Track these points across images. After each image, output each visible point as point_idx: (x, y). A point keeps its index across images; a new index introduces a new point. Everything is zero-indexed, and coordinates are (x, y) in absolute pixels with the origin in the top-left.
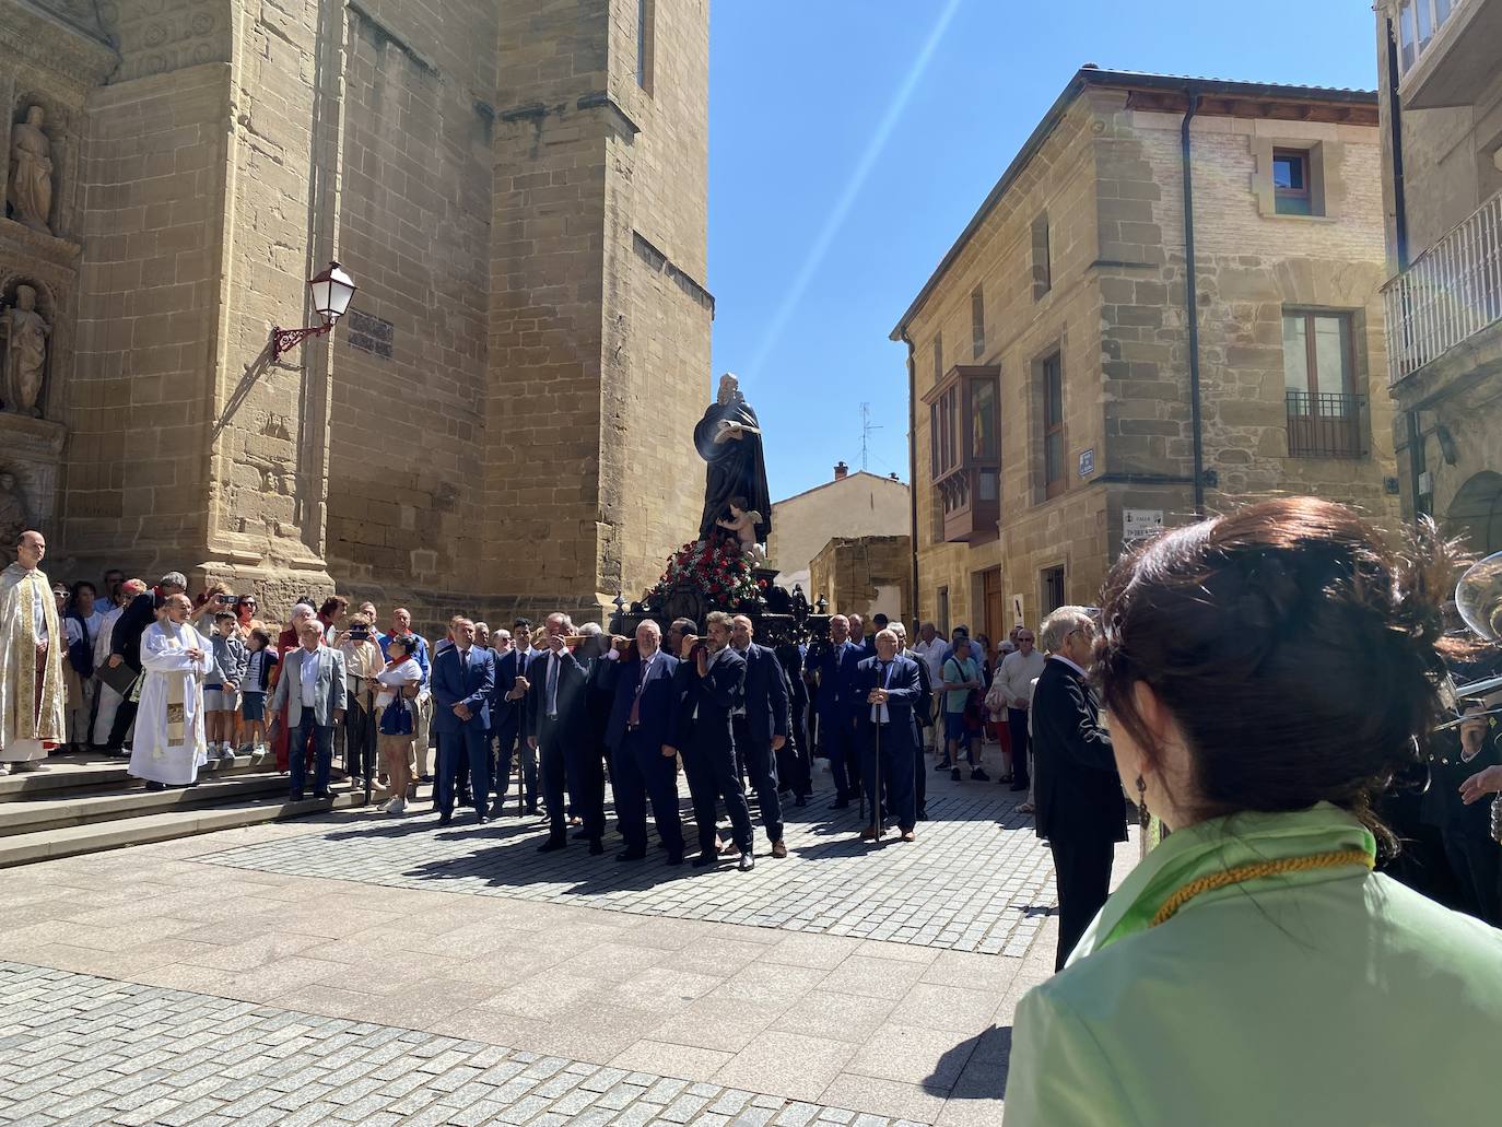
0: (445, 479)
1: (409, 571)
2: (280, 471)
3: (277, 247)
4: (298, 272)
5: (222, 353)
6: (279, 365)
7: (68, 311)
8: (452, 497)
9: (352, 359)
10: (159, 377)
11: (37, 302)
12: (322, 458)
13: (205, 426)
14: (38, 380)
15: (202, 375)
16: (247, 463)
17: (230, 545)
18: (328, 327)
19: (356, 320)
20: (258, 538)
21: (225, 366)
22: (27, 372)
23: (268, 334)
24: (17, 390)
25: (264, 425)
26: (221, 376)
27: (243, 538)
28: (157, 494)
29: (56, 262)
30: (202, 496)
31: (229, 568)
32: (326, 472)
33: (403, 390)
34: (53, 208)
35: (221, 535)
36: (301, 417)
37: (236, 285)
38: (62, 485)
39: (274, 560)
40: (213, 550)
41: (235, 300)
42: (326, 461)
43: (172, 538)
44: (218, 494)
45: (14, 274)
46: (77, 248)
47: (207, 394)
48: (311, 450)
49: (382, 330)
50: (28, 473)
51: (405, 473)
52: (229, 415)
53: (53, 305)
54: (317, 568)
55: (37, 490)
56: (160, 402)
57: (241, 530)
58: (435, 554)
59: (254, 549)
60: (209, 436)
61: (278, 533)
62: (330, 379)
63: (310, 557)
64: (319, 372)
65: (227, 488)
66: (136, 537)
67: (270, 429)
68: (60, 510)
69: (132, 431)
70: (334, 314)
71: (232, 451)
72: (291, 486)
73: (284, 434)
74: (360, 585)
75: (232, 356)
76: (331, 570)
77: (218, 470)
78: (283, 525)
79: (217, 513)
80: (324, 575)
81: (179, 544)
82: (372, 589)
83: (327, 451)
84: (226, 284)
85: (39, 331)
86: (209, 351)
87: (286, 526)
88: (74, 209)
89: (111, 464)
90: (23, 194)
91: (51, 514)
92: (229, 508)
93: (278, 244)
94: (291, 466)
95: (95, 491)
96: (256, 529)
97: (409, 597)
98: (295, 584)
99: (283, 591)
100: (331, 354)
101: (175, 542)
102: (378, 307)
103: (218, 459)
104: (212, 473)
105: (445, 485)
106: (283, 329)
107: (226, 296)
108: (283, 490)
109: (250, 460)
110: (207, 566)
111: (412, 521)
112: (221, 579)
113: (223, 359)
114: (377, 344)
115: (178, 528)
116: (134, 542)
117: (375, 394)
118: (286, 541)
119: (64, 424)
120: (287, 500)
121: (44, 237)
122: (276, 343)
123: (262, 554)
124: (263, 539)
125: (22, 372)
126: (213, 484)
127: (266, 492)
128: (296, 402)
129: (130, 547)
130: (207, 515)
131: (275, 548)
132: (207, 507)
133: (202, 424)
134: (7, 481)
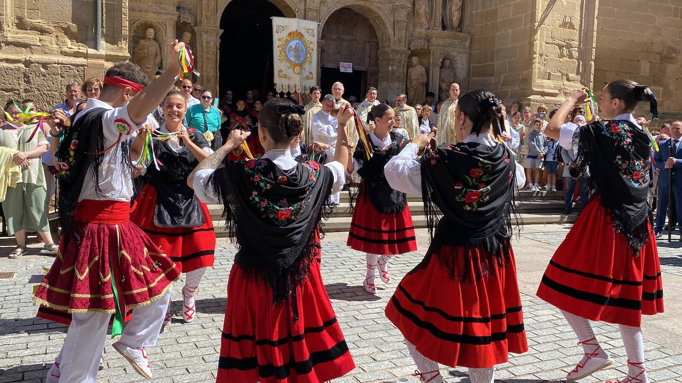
0: (669, 44)
2: (569, 46)
8: (673, 55)
10: (510, 4)
12: (593, 37)
13: (531, 27)
14: (459, 14)
15: (530, 1)
16: (552, 43)
17: (543, 87)
20: (557, 83)
22: (455, 11)
24: (451, 20)
25: (561, 22)
27: (549, 83)
28: (509, 64)
30: (530, 62)
31: (542, 98)
32: (594, 45)
35: (538, 82)
36: (581, 16)
38: (469, 62)
39: (566, 94)
40: (535, 89)
42: (595, 39)
43: (516, 84)
44: (537, 61)
47: (532, 10)
48: (586, 34)
50: (456, 58)
51: (645, 42)
52: (543, 20)
55: (459, 66)
56: (511, 17)
57: (549, 79)
58: (661, 89)
59: (555, 88)
60: (533, 32)
61: (568, 80)
65: (542, 57)
66: (500, 84)
67: (564, 25)
68: (468, 75)
69: (499, 33)
71: (545, 38)
72: (575, 54)
73: (572, 26)
77: (537, 49)
78: (571, 75)
79: (537, 70)
81: (519, 87)
83: (595, 33)
89: (490, 50)
91: (465, 76)
92: (543, 68)
94: (575, 43)
95: (483, 64)
96: (557, 78)
101: (517, 86)
103: (537, 43)
104: (534, 50)
105: (669, 48)
108: (571, 56)
109: (553, 42)
110: (532, 97)
111: (647, 71)
112: (538, 103)
115: (519, 80)
116: (499, 87)
118: (572, 83)
119: (469, 33)
120: (573, 61)
123: (559, 91)
124: (560, 83)
125: (453, 11)
126: (535, 56)
127: (562, 58)
128: (578, 9)
129: (497, 90)
130: (532, 72)
131: (567, 88)
132: (532, 68)
133: (530, 25)
134: (447, 63)
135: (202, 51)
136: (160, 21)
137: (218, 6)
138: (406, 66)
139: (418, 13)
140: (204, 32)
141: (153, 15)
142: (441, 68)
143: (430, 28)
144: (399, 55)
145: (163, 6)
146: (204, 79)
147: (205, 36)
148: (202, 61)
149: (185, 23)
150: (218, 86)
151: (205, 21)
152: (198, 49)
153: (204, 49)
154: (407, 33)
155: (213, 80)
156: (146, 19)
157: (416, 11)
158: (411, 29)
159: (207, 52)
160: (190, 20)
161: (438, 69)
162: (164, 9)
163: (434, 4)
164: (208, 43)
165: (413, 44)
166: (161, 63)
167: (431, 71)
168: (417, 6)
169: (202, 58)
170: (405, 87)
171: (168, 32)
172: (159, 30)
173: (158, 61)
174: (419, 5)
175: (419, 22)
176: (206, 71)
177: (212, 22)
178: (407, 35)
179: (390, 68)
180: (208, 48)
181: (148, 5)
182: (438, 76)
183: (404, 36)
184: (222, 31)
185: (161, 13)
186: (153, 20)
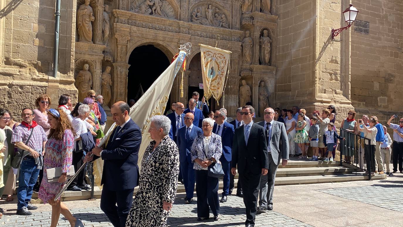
0: (389, 72)
1: (378, 104)
2: (336, 74)
3: (332, 4)
4: (339, 11)
5: (317, 39)
6: (334, 41)
7: (275, 35)
8: (392, 78)
9: (356, 36)
10: (300, 49)
11: (268, 34)
12: (349, 68)
13: (313, 62)
14: (269, 55)
15: (312, 47)
16: (326, 72)
17: (322, 98)
18: (349, 26)
19: (357, 23)
20: (329, 95)
21: (318, 43)
22: (267, 53)
23: (330, 31)
24: (264, 59)
25: (330, 60)
26: (317, 46)
27: (325, 95)
28: (300, 84)
29: (272, 22)
30: (313, 83)
31: (322, 104)
32: (350, 73)
33: (373, 44)
34: (271, 7)
35: (319, 95)
36: (342, 56)
37: (320, 18)
38: (276, 83)
39: (335, 102)
40: (317, 99)
41: (320, 23)
43: (305, 96)
44: (318, 82)
45: (262, 28)
46: (277, 16)
47: (313, 53)
48: (345, 66)
49: (366, 25)
50: (267, 81)
51: (375, 71)
52: (320, 58)
53: (272, 34)
54: (348, 104)
55: (270, 85)
56: (300, 57)
57: (325, 93)
58: (386, 98)
59: (329, 98)
60: (314, 65)
61: (336, 93)
62: (350, 43)
63: (346, 100)
64: (347, 41)
65: (320, 80)
66: (295, 96)
67: (332, 61)
68: (275, 90)
69: (293, 66)
70: (351, 21)
71: (321, 69)
72: (339, 78)
73: (336, 62)
74: (361, 109)
75: (320, 40)
76: (352, 104)
77: (317, 75)
78: (337, 91)
79: (318, 88)
80: (351, 105)
81: (307, 98)
82: (365, 110)
83: (350, 66)
84: (318, 19)
85: (269, 42)
86: (314, 40)
87: (338, 91)
88: (276, 6)
89: (288, 76)
90: (264, 5)
91: (273, 91)
92: (321, 86)
93: (332, 3)
94: (339, 72)
95: (284, 84)
96: (329, 92)
97: (378, 113)
98: (342, 109)
99: (338, 111)
100: (350, 35)
101: (306, 97)
102: (364, 17)
103: (317, 72)
104: (316, 76)
105: (389, 74)
106: (335, 29)
107: (318, 22)
108: (336, 79)
110: (316, 104)
111: (378, 87)
112: (320, 108)
113: (318, 41)
114: (364, 30)
115: (307, 93)
116: (295, 98)
117: (364, 46)
118: (338, 95)
119: (275, 66)
120: (338, 82)
121: (269, 16)
122: (333, 34)
123: (331, 100)
124: (331, 95)
125: (265, 54)
126: (316, 79)
127: (332, 81)
128: (339, 52)
129: (294, 99)
130: (315, 89)
131: (335, 98)
132: (315, 87)
133: (312, 62)
134: (263, 83)
135: (118, 77)
136: (93, 60)
137: (128, 51)
138: (238, 86)
139: (245, 55)
140: (119, 66)
141: (88, 55)
142: (259, 86)
143: (252, 64)
144: (234, 79)
145: (94, 50)
146: (118, 94)
147: (120, 68)
148: (117, 84)
149: (107, 61)
150: (127, 98)
151: (119, 59)
152: (115, 76)
153: (119, 76)
154: (239, 66)
155: (124, 94)
156: (84, 59)
157: (243, 54)
158: (241, 64)
159: (121, 78)
160: (110, 59)
161: (258, 87)
162: (95, 52)
163: (254, 50)
164: (121, 73)
165: (242, 72)
166: (92, 85)
167: (253, 89)
168: (244, 51)
169: (117, 82)
170: (238, 97)
171: (97, 66)
172: (92, 65)
173: (91, 83)
174: (245, 50)
175: (246, 60)
176: (120, 89)
177: (124, 60)
178: (239, 67)
179: (229, 86)
180: (121, 75)
181: (85, 50)
182: (258, 91)
183: (237, 68)
184: (129, 66)
185: (93, 55)
186: (88, 59)
